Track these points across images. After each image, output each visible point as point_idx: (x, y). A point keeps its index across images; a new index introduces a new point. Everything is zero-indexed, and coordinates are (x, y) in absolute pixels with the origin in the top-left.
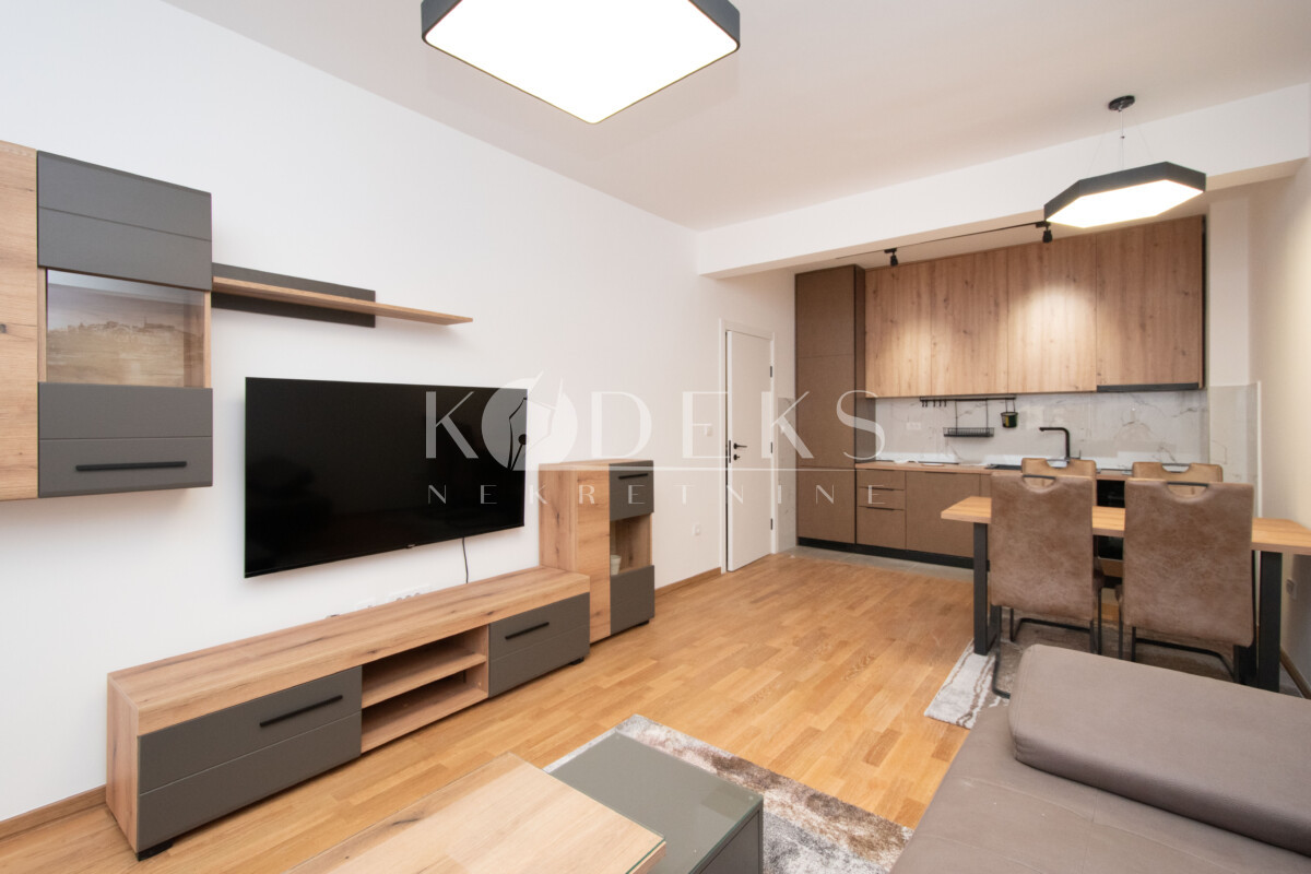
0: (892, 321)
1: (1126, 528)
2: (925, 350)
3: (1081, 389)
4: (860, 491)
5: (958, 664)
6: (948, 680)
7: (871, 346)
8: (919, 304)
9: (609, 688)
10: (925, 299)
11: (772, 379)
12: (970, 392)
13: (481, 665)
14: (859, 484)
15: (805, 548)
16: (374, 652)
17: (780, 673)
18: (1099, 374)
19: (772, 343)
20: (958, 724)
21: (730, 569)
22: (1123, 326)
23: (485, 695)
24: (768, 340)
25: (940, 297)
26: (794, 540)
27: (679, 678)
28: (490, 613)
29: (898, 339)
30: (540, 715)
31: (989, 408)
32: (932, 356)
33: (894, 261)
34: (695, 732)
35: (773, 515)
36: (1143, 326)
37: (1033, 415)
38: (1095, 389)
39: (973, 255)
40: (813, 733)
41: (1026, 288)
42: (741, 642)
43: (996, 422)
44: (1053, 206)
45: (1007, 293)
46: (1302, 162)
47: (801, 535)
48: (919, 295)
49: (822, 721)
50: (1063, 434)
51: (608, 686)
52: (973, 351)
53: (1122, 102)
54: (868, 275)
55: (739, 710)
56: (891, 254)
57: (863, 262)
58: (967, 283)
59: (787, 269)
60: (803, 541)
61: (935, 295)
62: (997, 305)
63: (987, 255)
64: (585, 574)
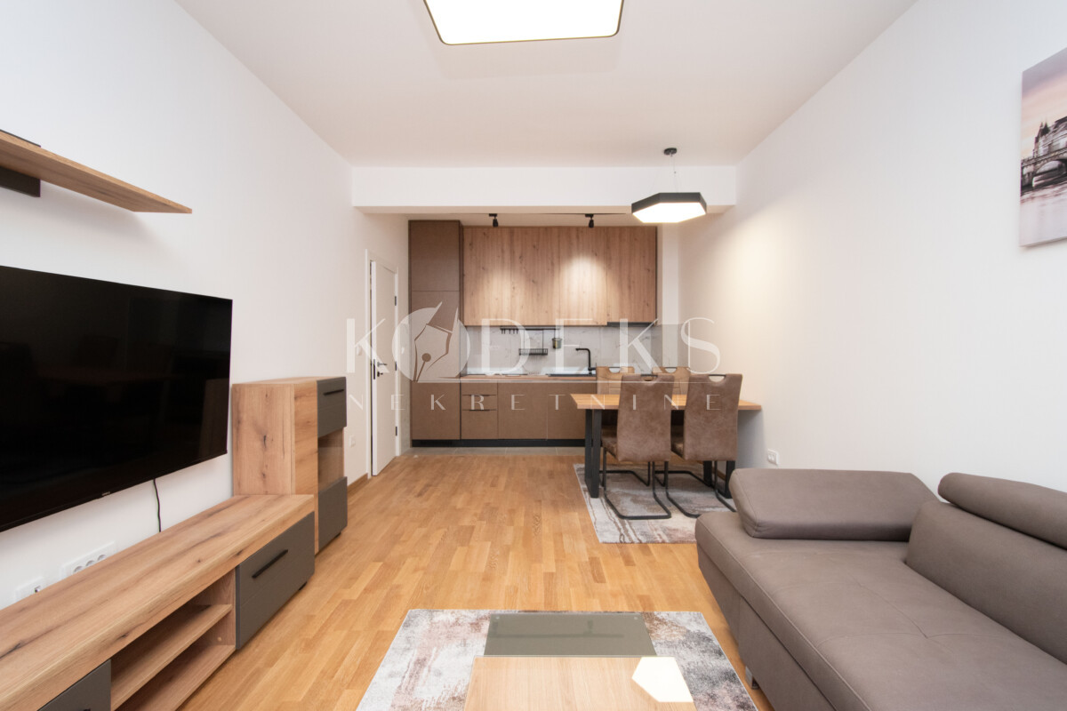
0: (483, 268)
1: (687, 403)
2: (507, 292)
3: (599, 324)
4: (464, 398)
5: (589, 507)
6: (592, 518)
7: (468, 286)
8: (503, 258)
9: (358, 598)
10: (507, 255)
11: (397, 308)
12: (536, 324)
13: (226, 617)
14: (463, 393)
15: (417, 448)
16: (124, 636)
17: (489, 543)
18: (608, 315)
19: (396, 276)
20: (621, 542)
21: (375, 473)
22: (620, 285)
23: (231, 648)
24: (394, 273)
25: (517, 254)
26: (409, 443)
27: (416, 570)
28: (239, 553)
29: (488, 282)
30: (310, 645)
31: (545, 335)
32: (513, 296)
33: (495, 223)
34: (470, 605)
35: (397, 423)
36: (630, 287)
37: (570, 341)
38: (606, 324)
39: (539, 228)
40: (550, 577)
41: (570, 256)
42: (439, 528)
43: (548, 345)
44: (637, 206)
45: (559, 257)
46: (729, 208)
47: (415, 438)
48: (503, 251)
49: (549, 565)
50: (587, 353)
51: (357, 596)
52: (538, 295)
53: (670, 151)
54: (465, 230)
55: (487, 578)
56: (493, 218)
57: (465, 221)
58: (534, 247)
59: (405, 215)
60: (417, 443)
61: (514, 252)
62: (552, 264)
63: (547, 230)
64: (309, 493)
